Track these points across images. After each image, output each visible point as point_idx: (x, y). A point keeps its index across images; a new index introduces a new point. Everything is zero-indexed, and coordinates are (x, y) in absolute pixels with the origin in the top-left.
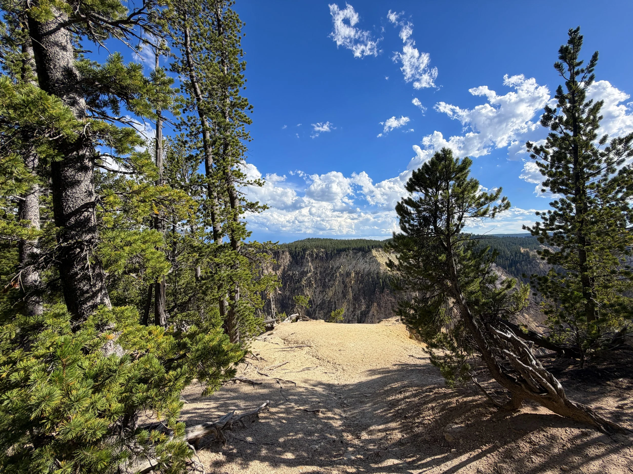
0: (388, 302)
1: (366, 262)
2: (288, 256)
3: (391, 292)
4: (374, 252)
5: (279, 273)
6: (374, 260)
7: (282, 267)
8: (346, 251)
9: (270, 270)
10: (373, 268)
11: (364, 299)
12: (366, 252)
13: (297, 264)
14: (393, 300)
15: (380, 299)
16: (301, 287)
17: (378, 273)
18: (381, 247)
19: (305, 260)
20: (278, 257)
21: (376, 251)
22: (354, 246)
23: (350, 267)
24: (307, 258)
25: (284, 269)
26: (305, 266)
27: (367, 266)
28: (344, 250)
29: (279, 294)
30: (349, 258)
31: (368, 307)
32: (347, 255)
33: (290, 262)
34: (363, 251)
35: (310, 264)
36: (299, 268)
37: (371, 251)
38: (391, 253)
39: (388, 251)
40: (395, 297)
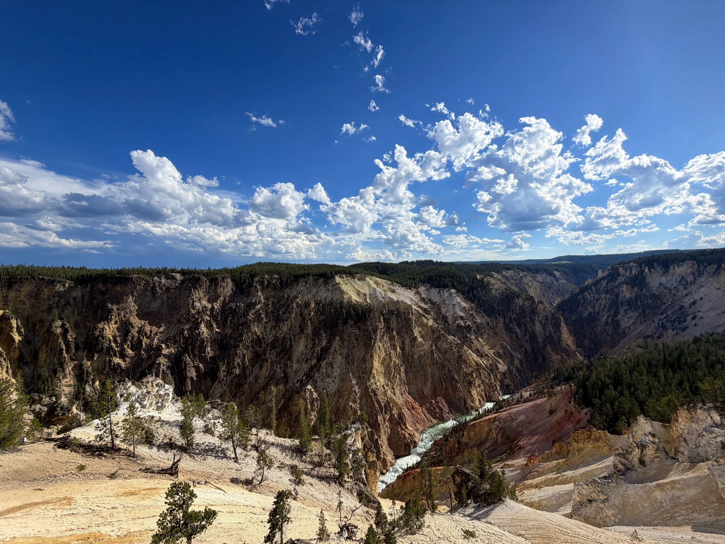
0: (352, 335)
1: (328, 290)
2: (230, 284)
3: (355, 323)
4: (338, 279)
5: (217, 306)
6: (337, 288)
7: (222, 298)
8: (305, 278)
9: (205, 302)
10: (336, 297)
11: (325, 332)
12: (329, 279)
13: (242, 294)
14: (357, 332)
15: (343, 332)
16: (246, 322)
17: (341, 302)
18: (345, 273)
19: (253, 289)
20: (216, 285)
21: (340, 277)
22: (315, 271)
23: (310, 296)
24: (255, 286)
25: (224, 300)
26: (253, 296)
27: (330, 294)
28: (303, 276)
29: (216, 332)
30: (308, 285)
31: (330, 342)
32: (306, 282)
33: (233, 291)
35: (259, 293)
36: (245, 299)
37: (333, 277)
38: (356, 280)
39: (353, 278)
40: (359, 329)
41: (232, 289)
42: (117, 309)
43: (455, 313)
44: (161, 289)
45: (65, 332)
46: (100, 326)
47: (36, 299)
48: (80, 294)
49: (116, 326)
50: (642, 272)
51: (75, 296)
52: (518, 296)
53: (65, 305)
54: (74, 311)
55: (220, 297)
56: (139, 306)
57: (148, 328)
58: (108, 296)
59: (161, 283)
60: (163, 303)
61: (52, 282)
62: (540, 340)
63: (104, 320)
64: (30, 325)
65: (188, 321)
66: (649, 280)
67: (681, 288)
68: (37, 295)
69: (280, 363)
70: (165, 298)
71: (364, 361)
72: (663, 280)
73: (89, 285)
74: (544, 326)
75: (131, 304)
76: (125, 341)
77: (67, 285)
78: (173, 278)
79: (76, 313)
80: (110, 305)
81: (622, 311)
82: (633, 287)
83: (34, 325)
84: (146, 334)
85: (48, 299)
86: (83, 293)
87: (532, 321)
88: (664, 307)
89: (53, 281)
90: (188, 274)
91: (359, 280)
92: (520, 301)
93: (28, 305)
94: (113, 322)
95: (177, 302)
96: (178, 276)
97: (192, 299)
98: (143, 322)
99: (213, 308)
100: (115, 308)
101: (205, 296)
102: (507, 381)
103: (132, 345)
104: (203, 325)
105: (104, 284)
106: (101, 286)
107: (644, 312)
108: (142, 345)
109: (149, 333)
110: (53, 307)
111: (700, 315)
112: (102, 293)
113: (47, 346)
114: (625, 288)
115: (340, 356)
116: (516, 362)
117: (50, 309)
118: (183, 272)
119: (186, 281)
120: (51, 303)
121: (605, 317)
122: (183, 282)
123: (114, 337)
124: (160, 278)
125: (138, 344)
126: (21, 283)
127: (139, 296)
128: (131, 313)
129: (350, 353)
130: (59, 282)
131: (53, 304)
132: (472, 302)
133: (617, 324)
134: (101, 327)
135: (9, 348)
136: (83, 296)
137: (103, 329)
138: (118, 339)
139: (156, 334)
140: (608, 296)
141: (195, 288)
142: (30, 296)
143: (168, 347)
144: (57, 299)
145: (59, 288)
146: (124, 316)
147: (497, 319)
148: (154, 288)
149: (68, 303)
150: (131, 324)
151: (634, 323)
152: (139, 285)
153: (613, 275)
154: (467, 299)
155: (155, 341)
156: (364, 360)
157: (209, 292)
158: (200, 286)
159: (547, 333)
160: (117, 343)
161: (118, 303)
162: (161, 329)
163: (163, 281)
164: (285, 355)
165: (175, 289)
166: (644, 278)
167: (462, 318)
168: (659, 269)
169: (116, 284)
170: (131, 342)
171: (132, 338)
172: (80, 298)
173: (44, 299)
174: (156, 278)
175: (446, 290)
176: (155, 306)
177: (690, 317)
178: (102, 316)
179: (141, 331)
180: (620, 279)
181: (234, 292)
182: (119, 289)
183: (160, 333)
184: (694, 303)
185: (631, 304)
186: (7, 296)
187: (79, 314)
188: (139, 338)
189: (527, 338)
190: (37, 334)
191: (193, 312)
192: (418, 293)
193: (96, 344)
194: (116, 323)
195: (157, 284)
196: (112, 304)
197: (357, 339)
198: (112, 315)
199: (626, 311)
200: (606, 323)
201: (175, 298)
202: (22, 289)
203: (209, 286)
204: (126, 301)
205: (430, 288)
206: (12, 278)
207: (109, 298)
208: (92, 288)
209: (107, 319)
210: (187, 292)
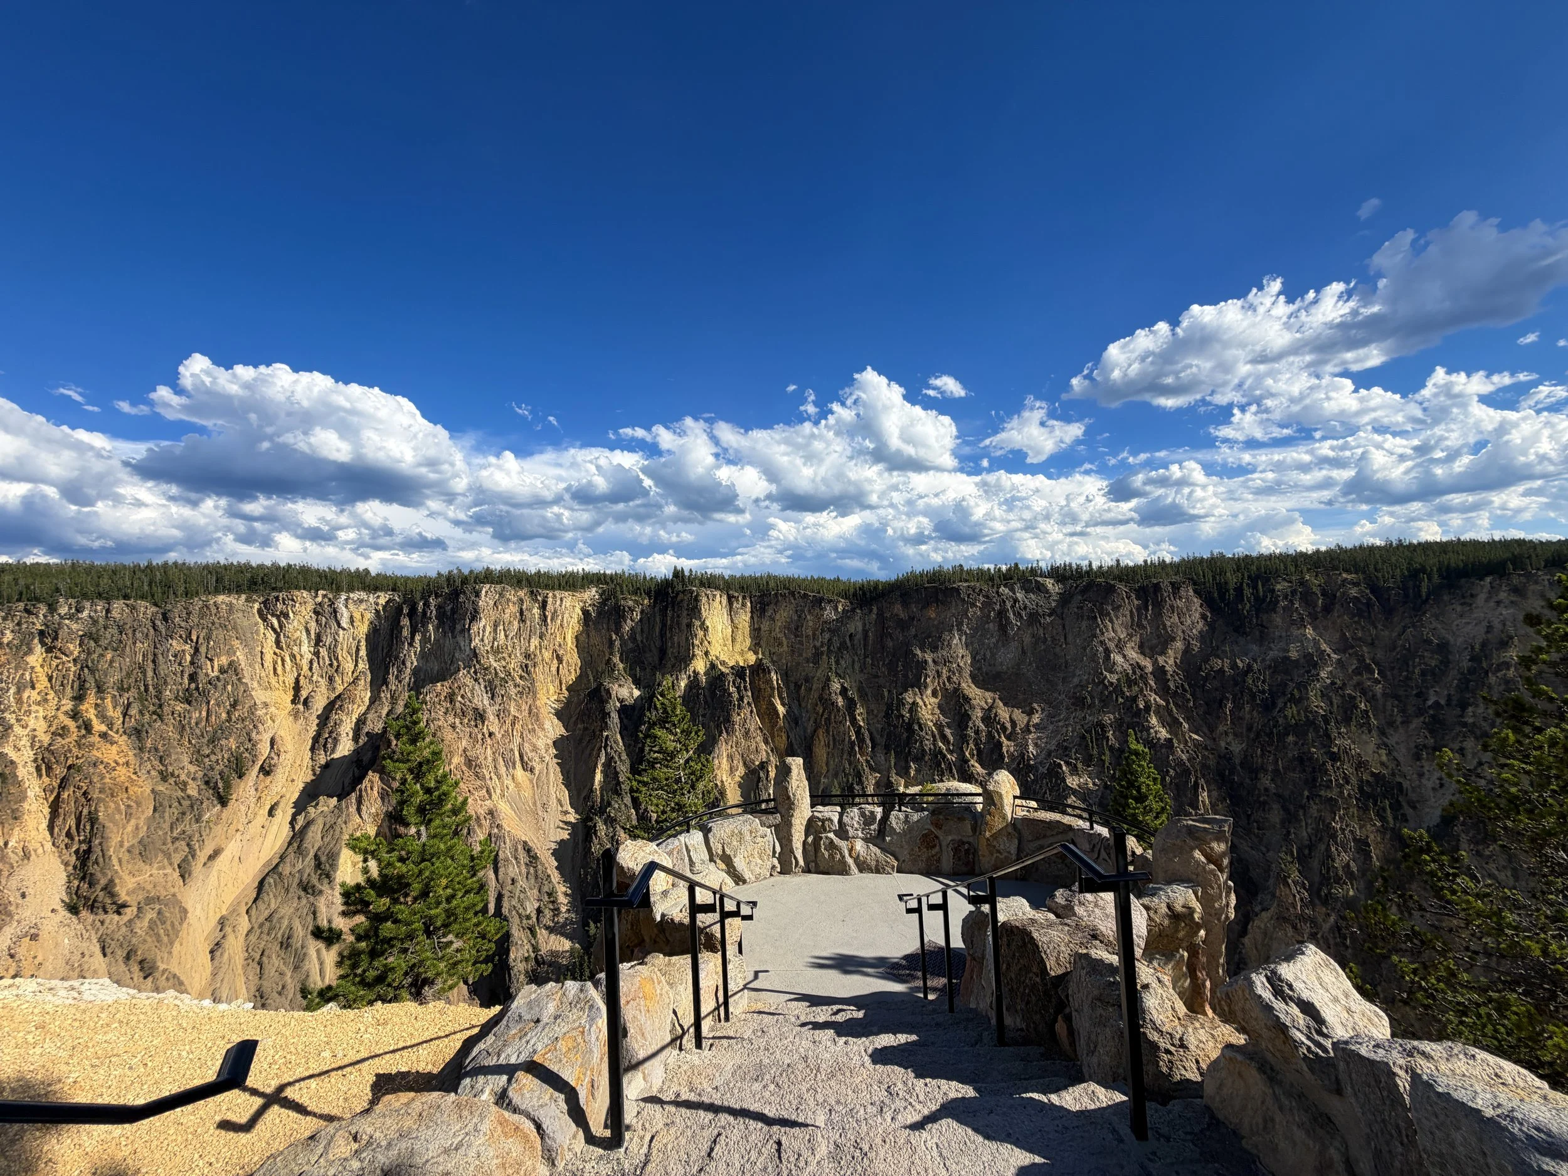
41: (1203, 617)
42: (934, 661)
44: (1018, 616)
45: (851, 705)
46: (909, 697)
47: (797, 636)
48: (860, 625)
49: (937, 701)
51: (853, 631)
53: (839, 649)
54: (853, 661)
55: (1173, 639)
56: (973, 658)
57: (1003, 713)
58: (913, 631)
59: (1016, 600)
60: (1024, 652)
61: (819, 602)
63: (912, 687)
64: (792, 686)
65: (1105, 702)
68: (796, 629)
70: (1027, 639)
73: (875, 609)
75: (959, 648)
76: (963, 739)
77: (840, 608)
78: (1040, 588)
79: (857, 666)
80: (919, 652)
83: (798, 687)
84: (1004, 729)
85: (814, 634)
86: (864, 625)
89: (821, 600)
90: (1071, 577)
93: (785, 648)
94: (929, 692)
95: (1058, 649)
96: (1049, 583)
97: (1102, 643)
98: (989, 695)
99: (1160, 672)
100: (929, 657)
101: (1130, 636)
103: (979, 751)
104: (1154, 720)
105: (905, 604)
106: (898, 609)
108: (1002, 756)
109: (1008, 725)
110: (822, 653)
112: (903, 625)
113: (828, 731)
117: (817, 655)
118: (1060, 574)
119: (1071, 596)
120: (818, 644)
122: (1065, 599)
123: (939, 727)
124: (1012, 590)
125: (992, 751)
126: (776, 604)
127: (975, 630)
128: (960, 673)
130: (830, 601)
131: (822, 646)
134: (911, 701)
135: (773, 727)
136: (865, 633)
137: (914, 704)
138: (948, 732)
139: (1027, 730)
141: (1104, 614)
142: (789, 629)
143: (1074, 771)
144: (827, 636)
145: (829, 614)
146: (949, 678)
148: (1002, 613)
149: (843, 646)
150: (967, 699)
152: (973, 605)
155: (1031, 748)
157: (1140, 626)
158: (1117, 608)
160: (949, 742)
161: (934, 649)
162: (1036, 718)
163: (1020, 595)
165: (1050, 615)
169: (927, 605)
170: (976, 745)
171: (977, 732)
172: (859, 636)
173: (807, 636)
174: (1004, 590)
176: (1006, 657)
178: (906, 676)
179: (989, 718)
181: (1211, 626)
182: (933, 616)
183: (1036, 726)
186: (760, 629)
187: (861, 671)
188: (990, 735)
190: (803, 705)
191: (1113, 678)
193: (908, 738)
194: (934, 694)
195: (1008, 605)
196: (923, 651)
198: (926, 676)
201: (1053, 639)
202: (778, 617)
203: (1138, 609)
204: (949, 645)
206: (764, 595)
207: (916, 636)
208: (880, 614)
209: (918, 684)
210: (1084, 624)
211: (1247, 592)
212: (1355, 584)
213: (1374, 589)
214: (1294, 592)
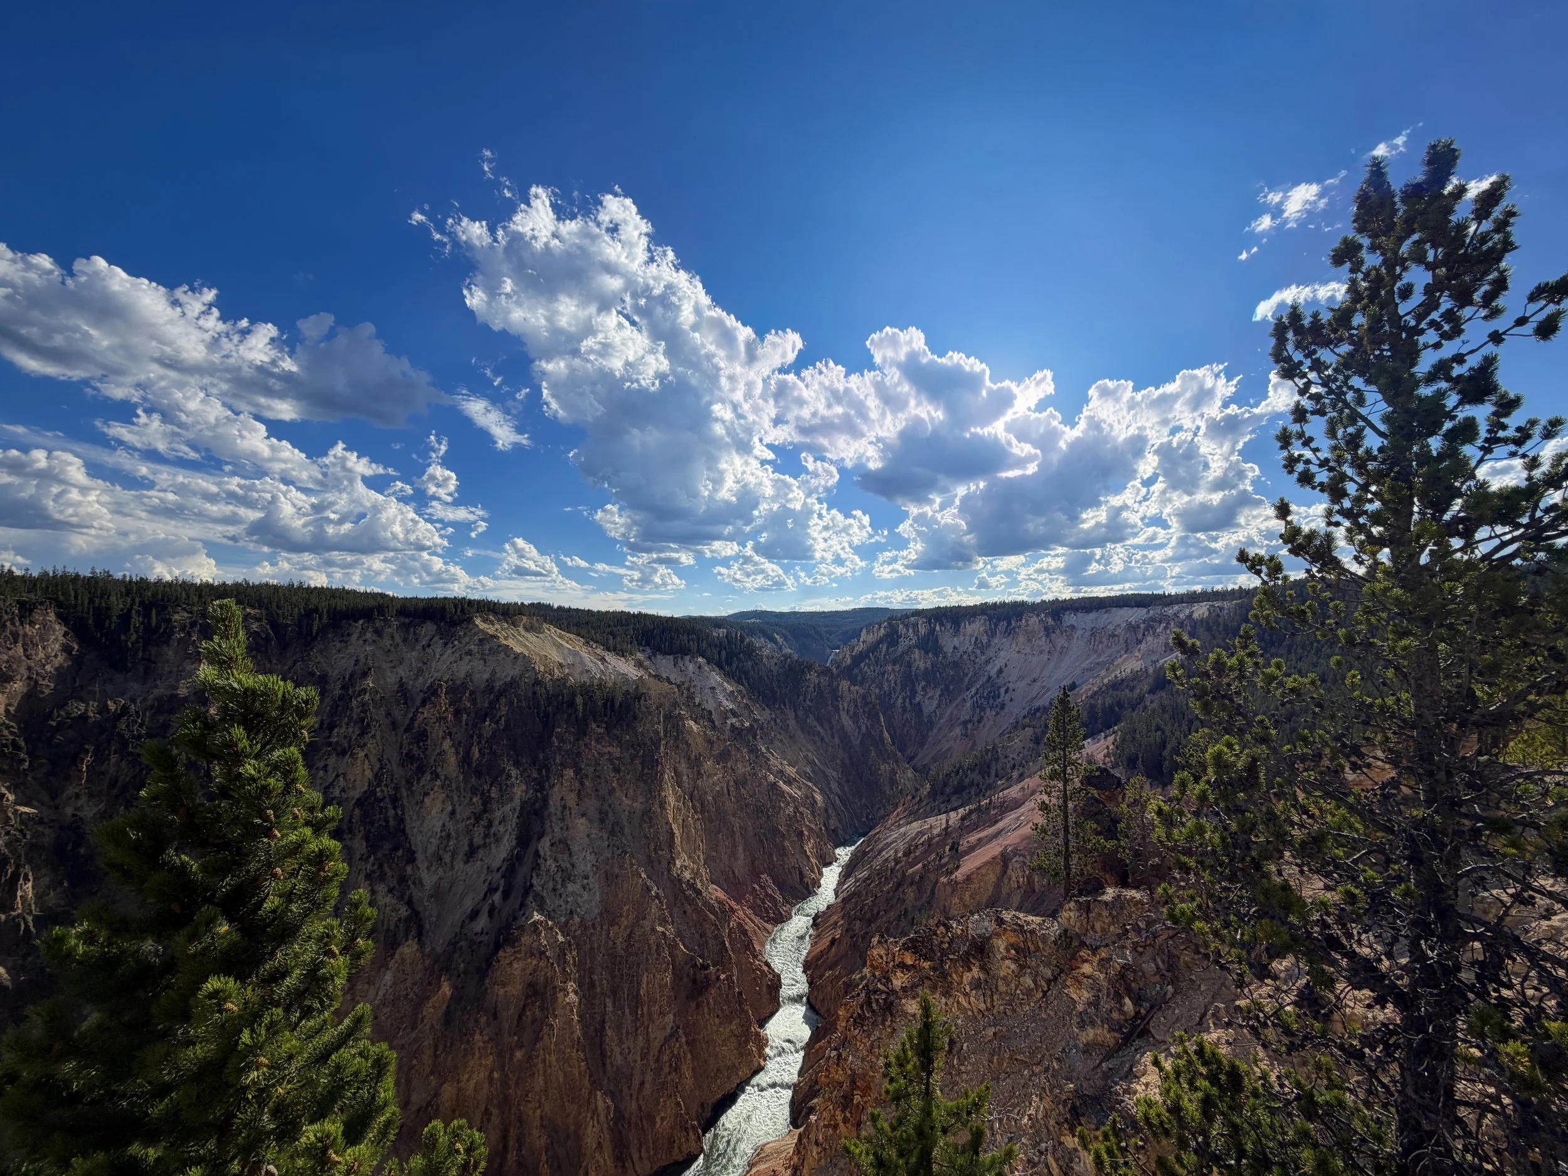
0: (603, 761)
1: (469, 653)
3: (608, 730)
4: (482, 625)
6: (491, 647)
8: (366, 620)
10: (508, 672)
11: (517, 764)
12: (454, 624)
13: (118, 667)
14: (616, 751)
17: (536, 683)
18: (494, 610)
19: (169, 652)
21: (485, 621)
23: (402, 671)
27: (478, 665)
28: (363, 613)
29: (25, 820)
30: (387, 642)
31: (541, 786)
32: (378, 632)
33: (70, 658)
34: (443, 619)
37: (470, 620)
38: (521, 629)
39: (514, 624)
40: (620, 744)
41: (66, 649)
43: (720, 704)
50: (932, 631)
52: (810, 668)
62: (856, 742)
66: (942, 642)
67: (978, 652)
69: (382, 878)
71: (650, 819)
72: (956, 642)
74: (855, 718)
81: (919, 689)
82: (927, 653)
87: (837, 709)
88: (966, 680)
91: (526, 629)
92: (812, 677)
102: (833, 823)
107: (947, 688)
111: (1011, 686)
114: (917, 654)
115: (583, 820)
116: (834, 786)
121: (900, 701)
129: (606, 807)
132: (739, 682)
133: (918, 708)
140: (897, 668)
147: (783, 712)
151: (939, 706)
153: (892, 637)
154: (728, 675)
156: (648, 816)
159: (863, 728)
164: (395, 849)
166: (937, 641)
167: (733, 713)
168: (949, 626)
175: (687, 658)
177: (1002, 690)
180: (903, 644)
181: (78, 662)
184: (1000, 671)
185: (930, 676)
189: (837, 741)
192: (639, 664)
197: (617, 770)
199: (924, 689)
200: (904, 710)
205: (654, 655)
211: (136, 620)
212: (259, 620)
213: (274, 625)
214: (193, 624)
